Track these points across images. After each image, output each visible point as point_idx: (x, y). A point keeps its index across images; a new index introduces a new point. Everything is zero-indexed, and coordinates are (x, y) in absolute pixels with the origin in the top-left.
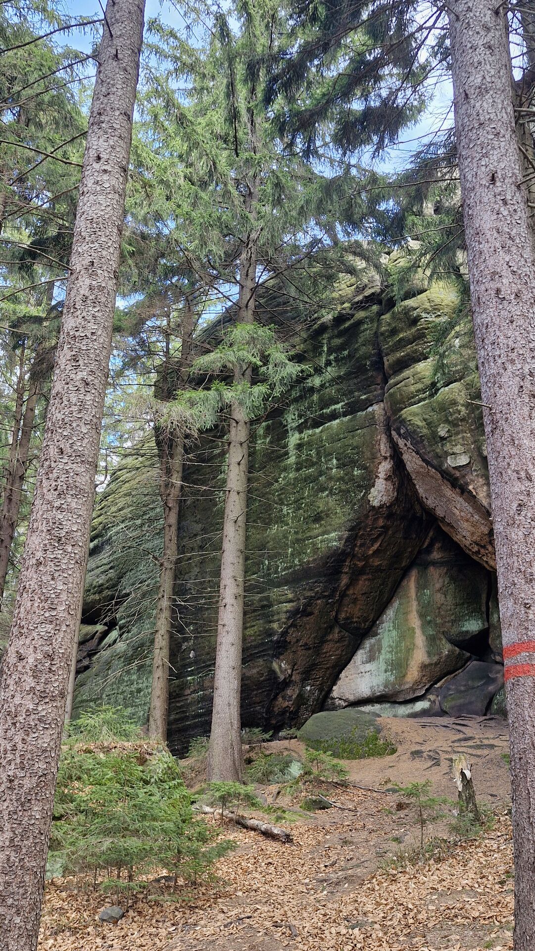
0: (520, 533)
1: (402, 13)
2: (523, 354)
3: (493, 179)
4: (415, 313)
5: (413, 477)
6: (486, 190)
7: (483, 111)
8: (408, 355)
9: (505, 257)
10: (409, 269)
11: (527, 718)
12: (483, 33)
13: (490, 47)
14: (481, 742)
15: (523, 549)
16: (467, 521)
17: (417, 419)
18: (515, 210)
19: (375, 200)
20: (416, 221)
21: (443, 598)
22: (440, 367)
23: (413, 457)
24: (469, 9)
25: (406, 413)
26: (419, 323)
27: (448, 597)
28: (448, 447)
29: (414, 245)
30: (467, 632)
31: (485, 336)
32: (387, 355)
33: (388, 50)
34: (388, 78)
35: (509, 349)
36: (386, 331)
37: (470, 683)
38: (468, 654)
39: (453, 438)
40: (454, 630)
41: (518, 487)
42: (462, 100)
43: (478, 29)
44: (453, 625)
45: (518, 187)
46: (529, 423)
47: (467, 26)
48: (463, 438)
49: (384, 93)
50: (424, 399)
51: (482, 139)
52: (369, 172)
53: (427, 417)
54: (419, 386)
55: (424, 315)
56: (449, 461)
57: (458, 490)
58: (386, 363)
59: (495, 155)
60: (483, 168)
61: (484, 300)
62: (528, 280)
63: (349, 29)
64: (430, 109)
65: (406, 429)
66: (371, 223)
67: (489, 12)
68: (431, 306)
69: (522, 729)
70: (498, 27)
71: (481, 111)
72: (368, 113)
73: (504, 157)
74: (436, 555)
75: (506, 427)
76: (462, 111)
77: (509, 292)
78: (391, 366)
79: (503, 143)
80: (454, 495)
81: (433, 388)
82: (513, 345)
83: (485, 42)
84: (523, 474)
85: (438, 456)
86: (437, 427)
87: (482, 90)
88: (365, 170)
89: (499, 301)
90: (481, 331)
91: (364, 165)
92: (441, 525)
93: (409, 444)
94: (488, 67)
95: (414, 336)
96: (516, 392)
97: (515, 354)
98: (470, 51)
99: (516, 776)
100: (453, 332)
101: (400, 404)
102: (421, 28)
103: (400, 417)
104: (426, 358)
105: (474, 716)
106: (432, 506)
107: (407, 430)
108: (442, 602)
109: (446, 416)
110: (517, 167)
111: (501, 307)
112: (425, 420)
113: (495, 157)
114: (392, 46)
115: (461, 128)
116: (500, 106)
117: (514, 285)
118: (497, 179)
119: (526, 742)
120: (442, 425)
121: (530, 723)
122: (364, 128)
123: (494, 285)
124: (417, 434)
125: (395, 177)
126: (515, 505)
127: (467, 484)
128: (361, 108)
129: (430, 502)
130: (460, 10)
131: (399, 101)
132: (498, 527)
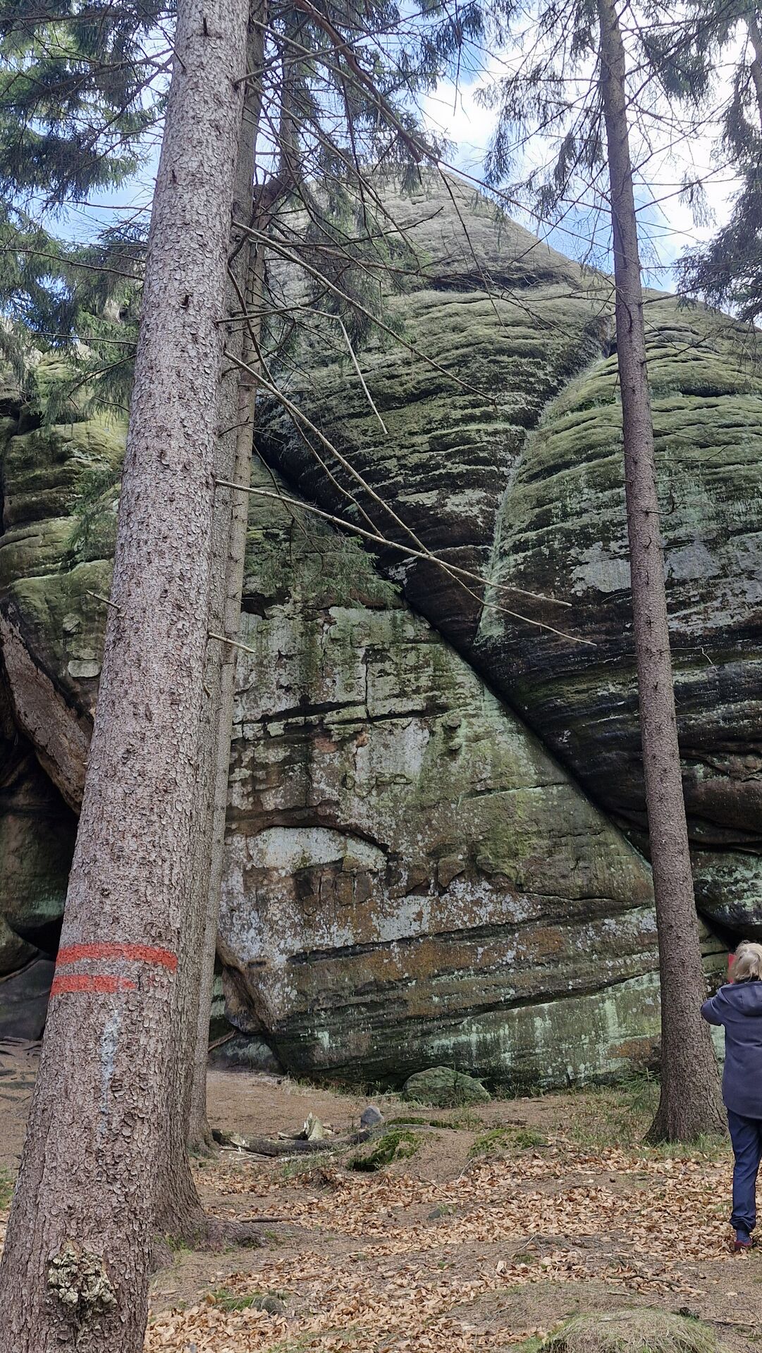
0: (120, 790)
1: (128, 28)
2: (176, 548)
3: (186, 302)
4: (65, 446)
5: (13, 681)
6: (174, 314)
7: (192, 207)
8: (42, 502)
9: (178, 411)
10: (66, 383)
11: (68, 1053)
12: (212, 104)
13: (217, 128)
14: (23, 1078)
15: (118, 812)
16: (77, 757)
17: (36, 597)
18: (206, 355)
19: (35, 269)
20: (89, 322)
21: (17, 864)
22: (83, 531)
23: (18, 651)
24: (201, 66)
25: (21, 584)
26: (68, 463)
27: (25, 863)
28: (72, 647)
29: (83, 351)
30: (41, 916)
31: (132, 510)
32: (11, 493)
33: (99, 70)
34: (91, 109)
35: (161, 537)
36: (18, 459)
37: (28, 991)
38: (35, 949)
39: (82, 636)
40: (23, 912)
41: (132, 726)
42: (168, 180)
43: (207, 97)
44: (22, 905)
45: (217, 325)
46: (165, 642)
47: (193, 86)
48: (97, 639)
49: (81, 127)
50: (53, 572)
51: (182, 244)
52: (35, 225)
53: (52, 598)
54: (50, 551)
55: (76, 453)
56: (69, 668)
57: (73, 711)
58: (7, 506)
59: (195, 272)
60: (176, 284)
61: (141, 460)
62: (204, 452)
63: (48, 17)
64: (139, 174)
65: (17, 607)
66: (24, 300)
67: (227, 82)
68: (90, 444)
69: (57, 1067)
70: (233, 106)
71: (188, 207)
72: (50, 144)
73: (206, 279)
74: (21, 800)
75: (133, 640)
76: (165, 196)
77: (176, 460)
78: (14, 512)
79: (209, 260)
80: (67, 718)
81: (70, 559)
82: (167, 533)
83: (213, 118)
84: (142, 709)
85: (55, 657)
86: (63, 615)
87: (196, 181)
88: (31, 222)
89: (161, 468)
90: (128, 501)
91: (31, 216)
92: (39, 757)
93: (16, 630)
94: (210, 153)
95: (56, 479)
96: (158, 596)
97: (167, 545)
98: (191, 121)
99: (32, 1135)
100: (112, 489)
101: (16, 569)
102: (147, 61)
103: (11, 588)
104: (68, 514)
105: (22, 1040)
106: (31, 727)
107: (19, 610)
108: (14, 869)
109: (79, 603)
110: (221, 299)
111: (161, 476)
112: (47, 601)
113: (195, 276)
114: (102, 67)
115: (158, 218)
116: (215, 210)
117: (184, 453)
118: (191, 305)
119: (58, 1086)
120: (70, 615)
121: (69, 1060)
122: (41, 162)
123: (158, 445)
124: (32, 620)
125: (72, 249)
126: (121, 750)
127: (89, 705)
128: (42, 134)
129: (30, 722)
130: (190, 61)
131: (99, 145)
132: (93, 778)
